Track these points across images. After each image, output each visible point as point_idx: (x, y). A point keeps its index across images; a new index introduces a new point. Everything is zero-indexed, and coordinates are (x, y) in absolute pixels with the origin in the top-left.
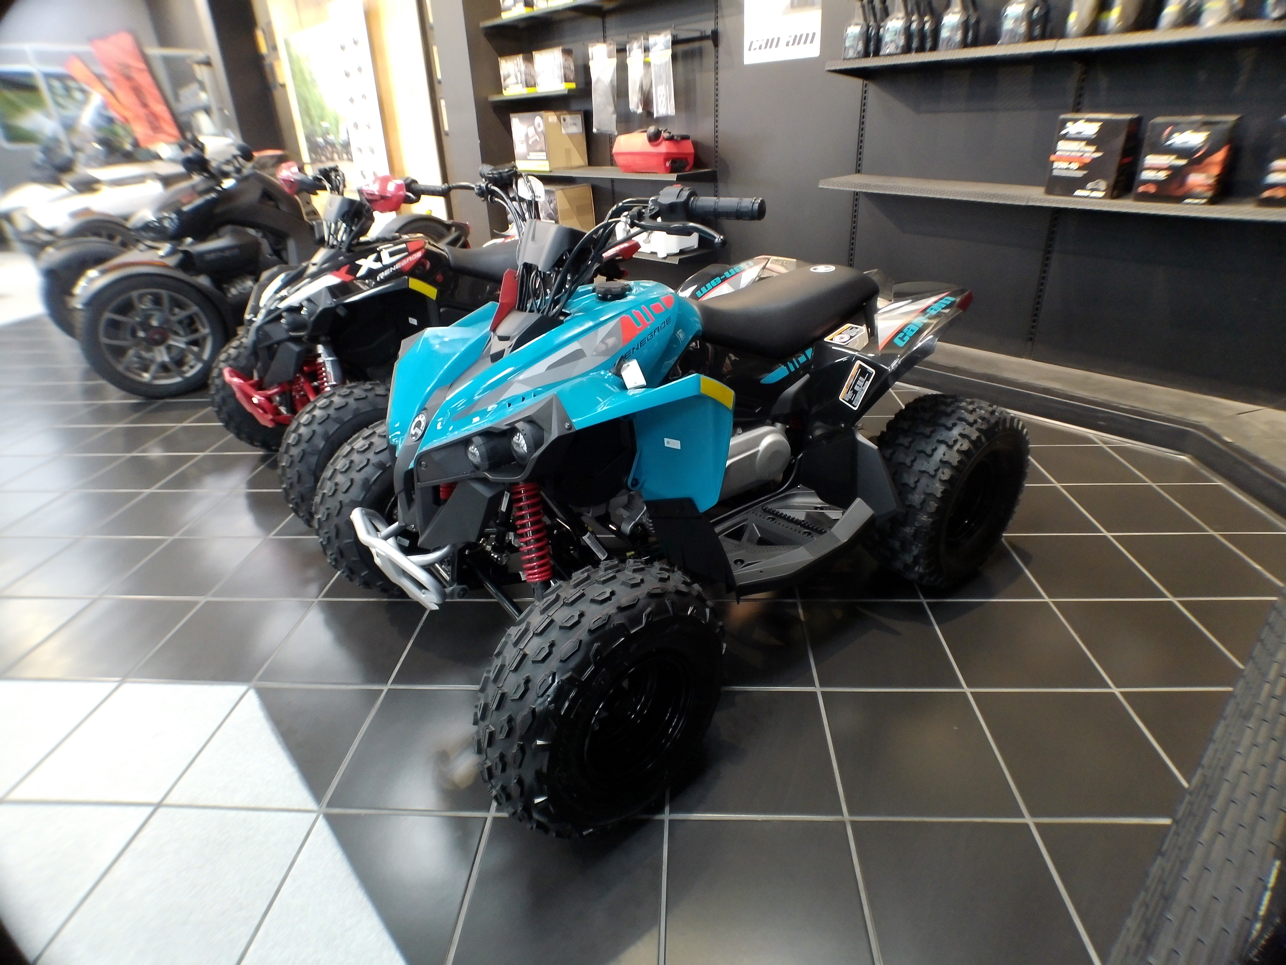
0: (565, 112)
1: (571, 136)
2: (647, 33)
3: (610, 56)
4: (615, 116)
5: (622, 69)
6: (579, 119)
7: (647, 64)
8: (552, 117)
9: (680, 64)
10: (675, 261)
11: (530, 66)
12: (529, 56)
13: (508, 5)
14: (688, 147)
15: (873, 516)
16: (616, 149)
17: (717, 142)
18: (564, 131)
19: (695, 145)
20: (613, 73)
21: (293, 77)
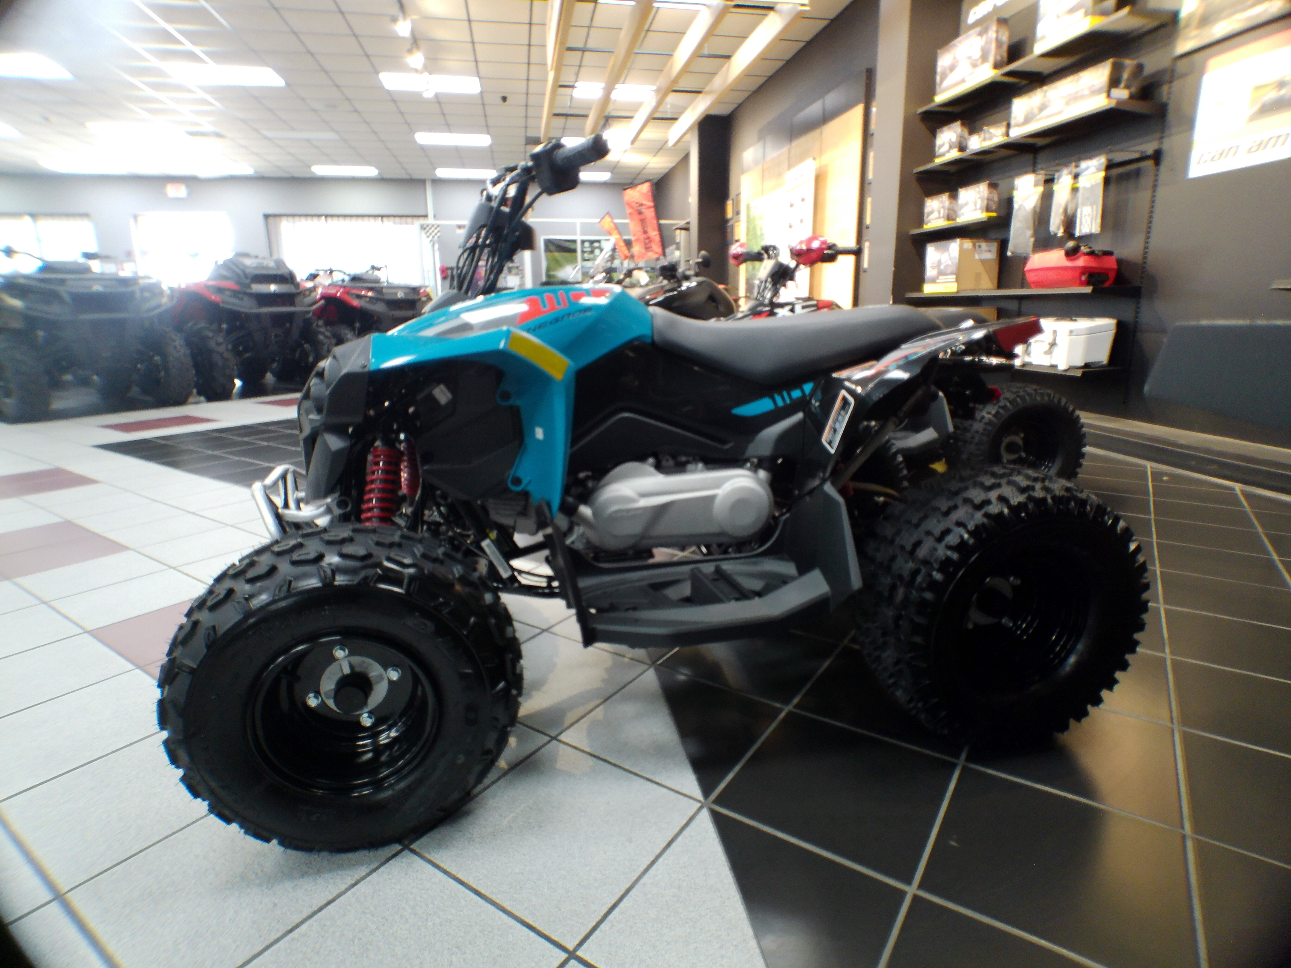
0: (981, 240)
1: (983, 262)
2: (1080, 159)
3: (1036, 185)
4: (1032, 240)
5: (1047, 198)
6: (994, 246)
7: (1075, 190)
8: (968, 244)
9: (1112, 188)
10: (1078, 373)
11: (954, 202)
12: (955, 193)
13: (943, 150)
14: (1110, 263)
15: (827, 593)
16: (1029, 266)
17: (1145, 258)
18: (977, 257)
19: (1120, 262)
20: (1037, 201)
21: (748, 234)
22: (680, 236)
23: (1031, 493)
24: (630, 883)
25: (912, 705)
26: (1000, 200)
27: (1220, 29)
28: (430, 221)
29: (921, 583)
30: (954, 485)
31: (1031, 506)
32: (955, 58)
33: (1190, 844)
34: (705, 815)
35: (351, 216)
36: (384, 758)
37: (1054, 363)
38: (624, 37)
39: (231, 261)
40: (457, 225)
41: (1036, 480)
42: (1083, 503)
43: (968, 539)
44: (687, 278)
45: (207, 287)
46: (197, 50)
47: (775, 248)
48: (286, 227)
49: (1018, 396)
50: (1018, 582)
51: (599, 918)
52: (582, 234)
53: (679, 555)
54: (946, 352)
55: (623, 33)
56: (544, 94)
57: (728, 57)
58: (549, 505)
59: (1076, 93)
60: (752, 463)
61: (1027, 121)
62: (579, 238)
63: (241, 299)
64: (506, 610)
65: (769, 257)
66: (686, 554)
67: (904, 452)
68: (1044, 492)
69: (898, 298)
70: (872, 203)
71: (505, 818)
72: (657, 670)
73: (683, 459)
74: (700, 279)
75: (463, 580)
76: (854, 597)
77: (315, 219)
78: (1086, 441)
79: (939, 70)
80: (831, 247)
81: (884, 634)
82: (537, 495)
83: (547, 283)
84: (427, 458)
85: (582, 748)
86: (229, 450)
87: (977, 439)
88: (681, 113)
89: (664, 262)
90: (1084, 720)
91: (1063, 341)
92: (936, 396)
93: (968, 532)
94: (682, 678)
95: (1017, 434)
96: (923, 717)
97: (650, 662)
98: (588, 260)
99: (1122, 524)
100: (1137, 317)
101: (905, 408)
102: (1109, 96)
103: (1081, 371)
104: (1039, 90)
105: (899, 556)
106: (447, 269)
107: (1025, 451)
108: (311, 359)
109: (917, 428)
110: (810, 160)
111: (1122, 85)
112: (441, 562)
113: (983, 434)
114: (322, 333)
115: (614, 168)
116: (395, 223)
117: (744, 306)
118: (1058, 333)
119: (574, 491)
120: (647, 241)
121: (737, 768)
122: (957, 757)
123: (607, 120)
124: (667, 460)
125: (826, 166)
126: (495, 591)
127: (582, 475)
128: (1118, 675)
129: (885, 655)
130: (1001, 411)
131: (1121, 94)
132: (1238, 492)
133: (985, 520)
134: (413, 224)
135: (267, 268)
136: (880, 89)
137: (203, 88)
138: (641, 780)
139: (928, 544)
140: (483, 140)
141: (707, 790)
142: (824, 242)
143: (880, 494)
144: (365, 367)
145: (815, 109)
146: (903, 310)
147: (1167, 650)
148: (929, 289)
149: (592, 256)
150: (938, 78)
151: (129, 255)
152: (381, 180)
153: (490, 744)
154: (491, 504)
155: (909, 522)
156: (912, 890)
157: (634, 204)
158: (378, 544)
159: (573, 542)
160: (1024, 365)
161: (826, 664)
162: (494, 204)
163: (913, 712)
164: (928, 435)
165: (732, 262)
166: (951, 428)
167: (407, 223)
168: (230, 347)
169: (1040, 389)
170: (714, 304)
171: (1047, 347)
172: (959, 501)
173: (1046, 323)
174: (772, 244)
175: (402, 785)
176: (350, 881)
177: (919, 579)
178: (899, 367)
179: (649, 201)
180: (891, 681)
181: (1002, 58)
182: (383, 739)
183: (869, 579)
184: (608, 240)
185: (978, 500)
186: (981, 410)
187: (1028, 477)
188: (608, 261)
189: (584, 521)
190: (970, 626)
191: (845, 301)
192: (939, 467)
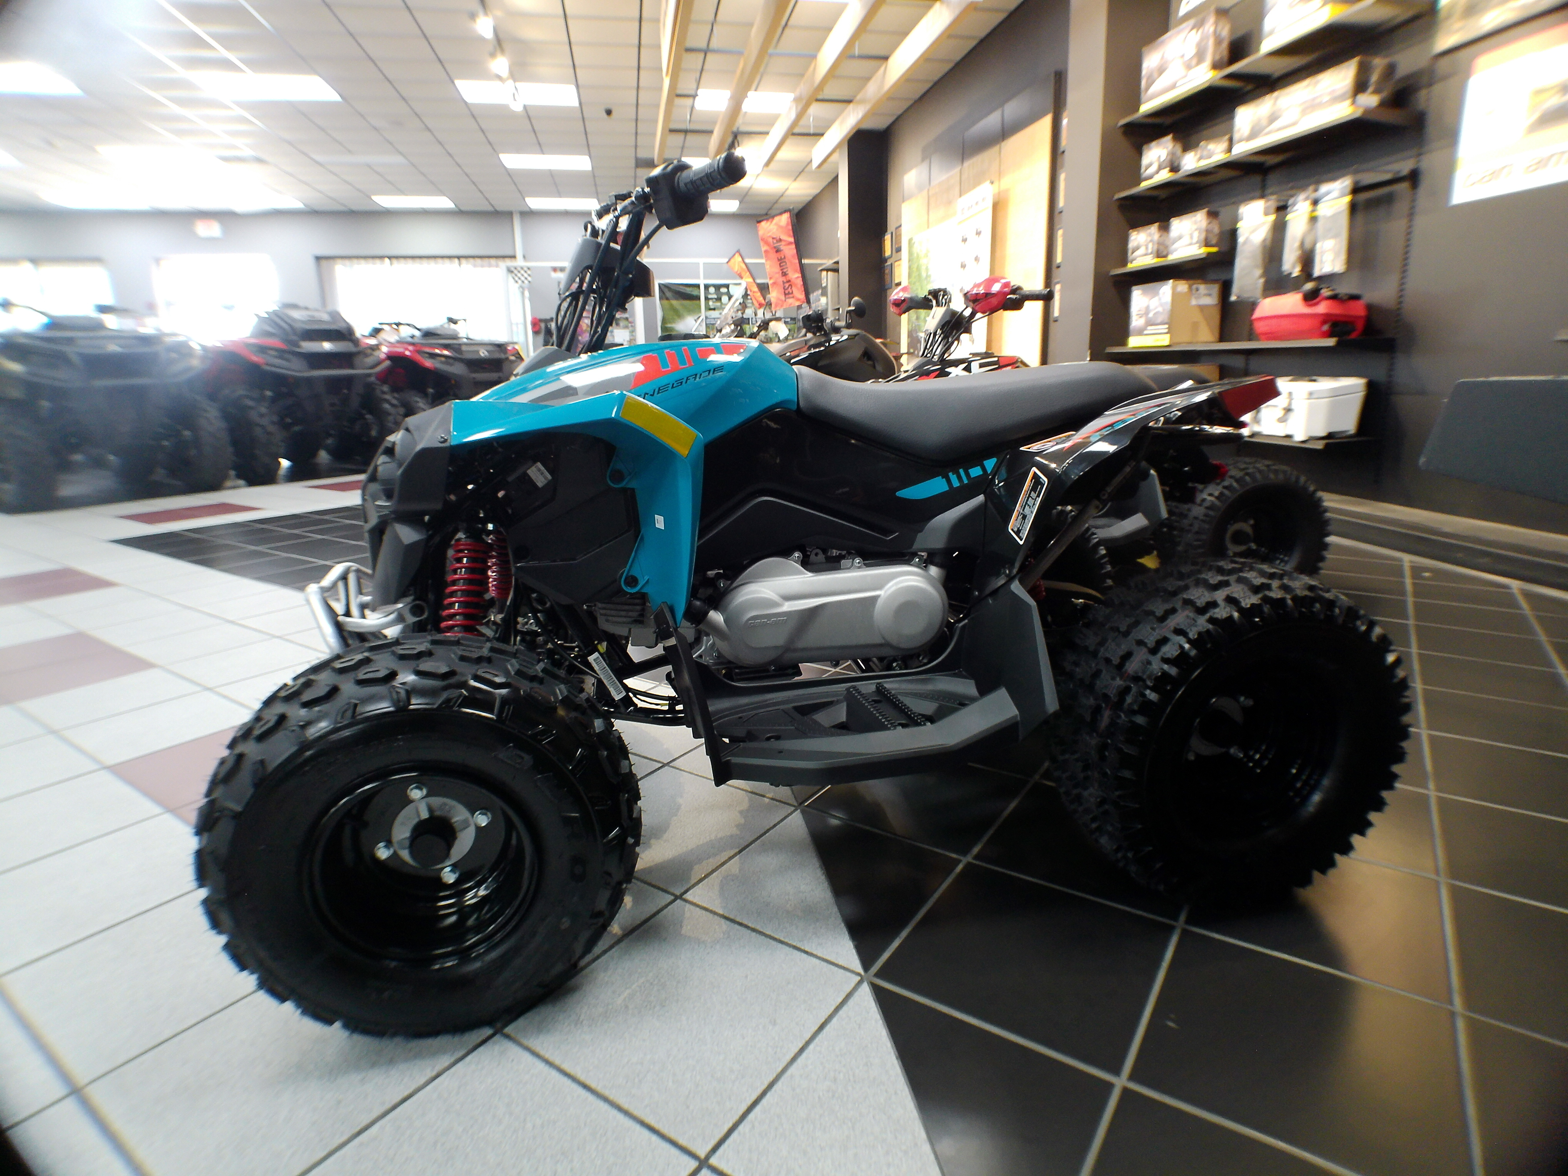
0: (1199, 281)
1: (1202, 308)
2: (1319, 182)
3: (1266, 214)
4: (1262, 280)
5: (1279, 229)
6: (1215, 289)
7: (1313, 220)
8: (1182, 286)
9: (1360, 217)
10: (1319, 445)
11: (1165, 234)
12: (1166, 224)
13: (1150, 171)
14: (1358, 310)
15: (1015, 717)
16: (1258, 313)
17: (1400, 303)
18: (1194, 302)
19: (1370, 307)
20: (1268, 233)
21: (910, 276)
22: (827, 279)
23: (1267, 593)
24: (774, 1076)
25: (1120, 855)
26: (1222, 234)
27: (1490, 20)
28: (520, 262)
29: (1131, 704)
30: (1171, 584)
31: (1266, 609)
32: (1163, 57)
33: (1461, 1024)
34: (865, 990)
35: (421, 257)
36: (471, 922)
37: (1289, 433)
38: (756, 36)
39: (275, 313)
40: (552, 267)
41: (1272, 576)
42: (1331, 604)
43: (1190, 649)
44: (837, 330)
45: (248, 345)
46: (231, 56)
47: (945, 292)
48: (341, 271)
49: (1247, 474)
50: (1250, 702)
51: (736, 1117)
52: (705, 278)
53: (830, 671)
54: (1157, 420)
55: (754, 30)
56: (658, 106)
57: (886, 58)
58: (672, 610)
59: (1314, 99)
60: (921, 557)
61: (1253, 135)
62: (702, 282)
63: (287, 360)
64: (620, 738)
65: (938, 305)
66: (838, 670)
67: (1109, 543)
68: (1283, 592)
69: (1096, 355)
70: (1064, 235)
71: (619, 995)
72: (803, 812)
73: (835, 553)
74: (852, 331)
75: (567, 702)
76: (1050, 723)
77: (378, 261)
78: (1330, 528)
79: (1144, 72)
80: (1015, 290)
81: (1086, 767)
82: (657, 597)
83: (663, 338)
84: (522, 553)
85: (714, 909)
86: (273, 545)
87: (1196, 527)
88: (828, 127)
89: (807, 311)
90: (1332, 872)
91: (1301, 406)
92: (1147, 475)
93: (1189, 641)
94: (835, 822)
95: (1245, 521)
96: (1133, 869)
97: (796, 804)
98: (714, 309)
99: (1378, 631)
100: (1390, 376)
101: (1109, 489)
102: (1353, 103)
103: (1324, 442)
104: (1268, 97)
105: (1104, 672)
106: (541, 320)
107: (1255, 541)
108: (374, 433)
109: (1123, 514)
110: (987, 183)
111: (1370, 89)
112: (541, 681)
113: (1203, 521)
114: (387, 401)
115: (743, 197)
116: (475, 266)
117: (907, 364)
118: (1294, 396)
119: (703, 592)
120: (787, 285)
121: (904, 934)
122: (1175, 918)
123: (735, 138)
124: (816, 554)
125: (1007, 191)
126: (607, 718)
127: (711, 573)
128: (1373, 816)
129: (1085, 794)
130: (1226, 492)
131: (1370, 100)
132: (1515, 591)
133: (1210, 626)
134: (497, 266)
135: (321, 322)
136: (1073, 96)
137: (240, 104)
138: (787, 948)
139: (1141, 655)
140: (581, 163)
141: (867, 962)
142: (1006, 285)
143: (1079, 595)
144: (445, 441)
145: (992, 121)
146: (1105, 368)
147: (1431, 785)
148: (1135, 343)
149: (718, 304)
150: (1143, 83)
151: (151, 308)
152: (460, 213)
153: (602, 903)
154: (600, 609)
155: (1117, 630)
156: (1121, 1082)
157: (770, 240)
158: (463, 658)
159: (700, 656)
160: (1253, 435)
161: (1013, 805)
162: (601, 240)
163: (1121, 864)
164: (1136, 522)
165: (892, 310)
166: (1164, 514)
167: (490, 266)
168: (275, 418)
169: (1274, 465)
170: (870, 363)
171: (1282, 413)
172: (1179, 605)
173: (1283, 384)
174: (943, 287)
175: (494, 955)
176: (430, 1073)
177: (1129, 699)
178: (1103, 439)
179: (789, 236)
180: (1094, 826)
181: (1221, 58)
182: (470, 899)
183: (1066, 698)
184: (740, 284)
185: (1200, 603)
186: (1202, 491)
187: (1262, 574)
188: (738, 310)
189: (715, 629)
190: (1192, 757)
191: (1033, 358)
192: (1150, 562)
